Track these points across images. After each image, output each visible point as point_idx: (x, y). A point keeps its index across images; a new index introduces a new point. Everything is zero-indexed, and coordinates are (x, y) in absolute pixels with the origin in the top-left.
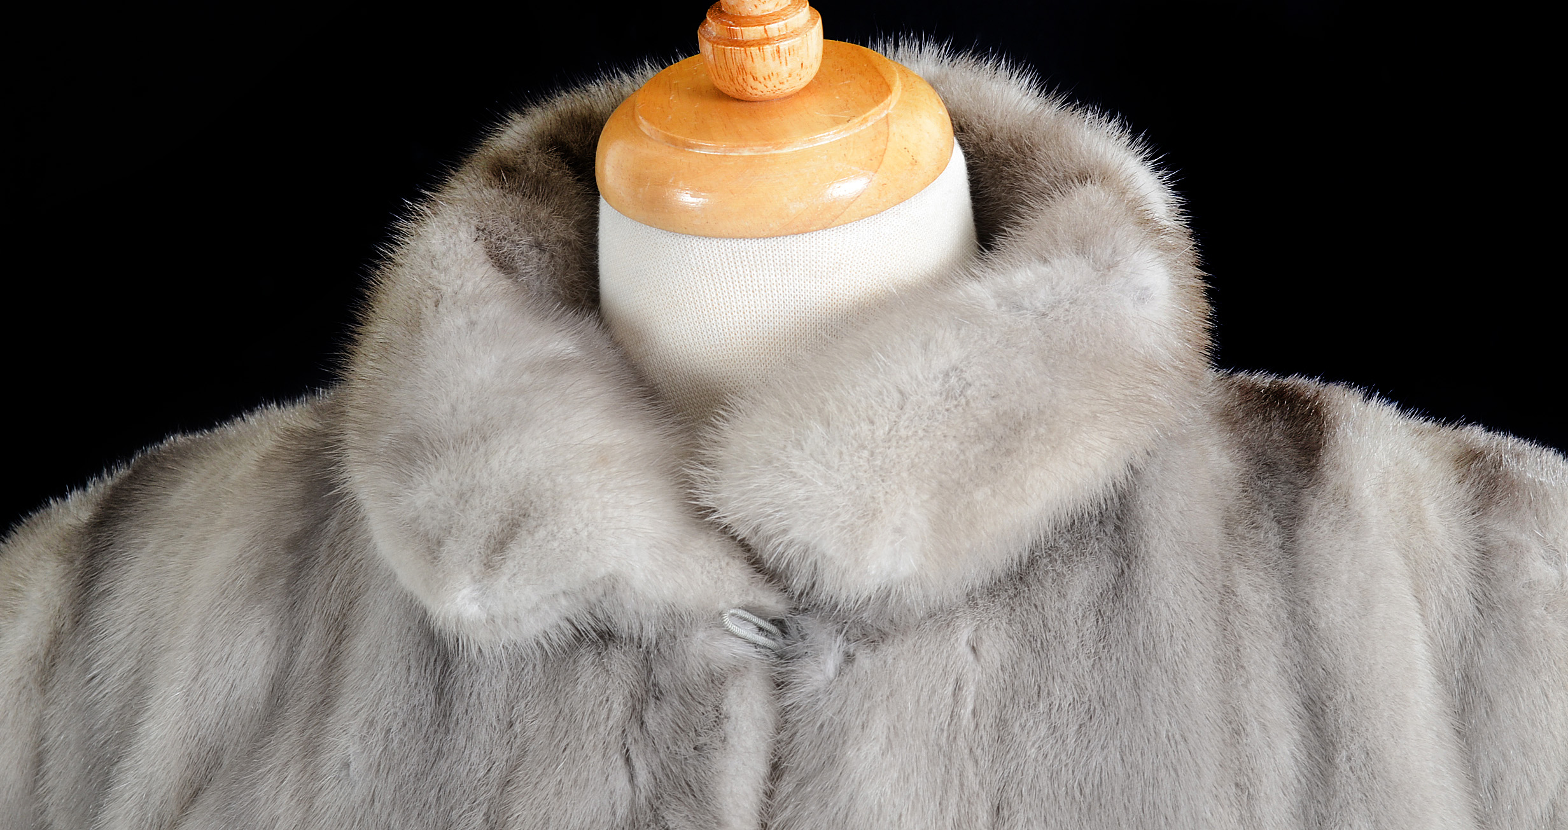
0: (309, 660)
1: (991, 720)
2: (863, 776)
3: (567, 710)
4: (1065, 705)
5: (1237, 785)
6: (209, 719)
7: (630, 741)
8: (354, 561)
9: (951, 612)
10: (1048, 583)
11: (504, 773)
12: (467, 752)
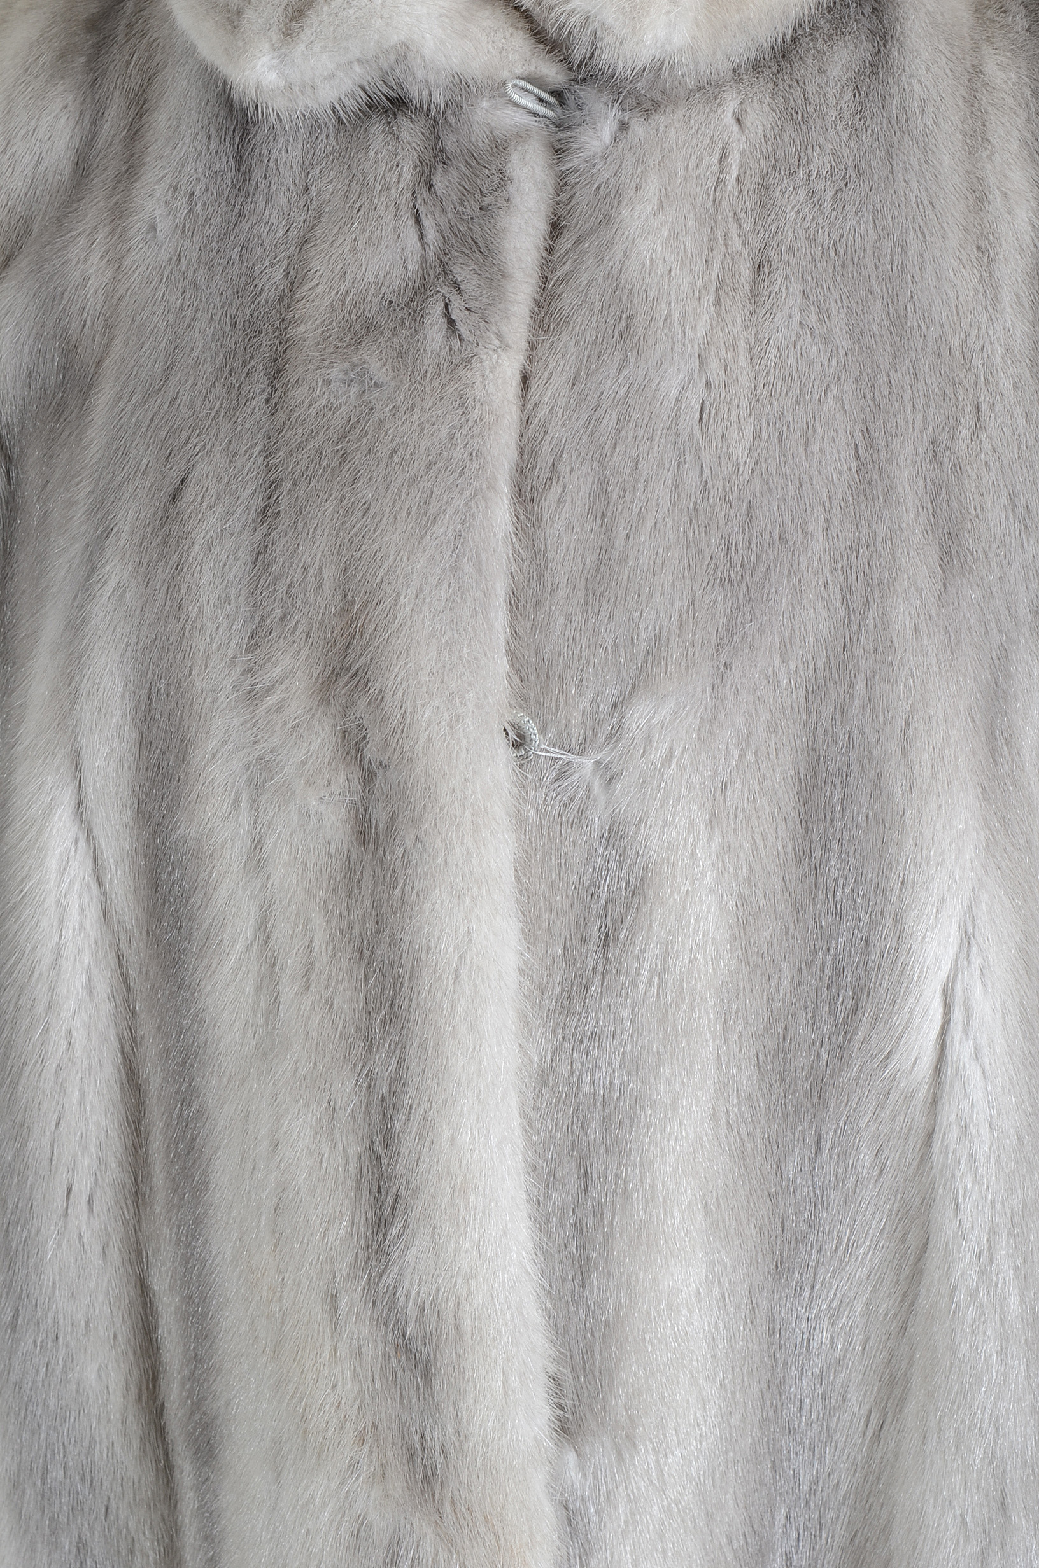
0: (112, 132)
1: (754, 186)
2: (637, 234)
3: (359, 175)
4: (823, 173)
5: (978, 248)
6: (18, 190)
7: (419, 202)
8: (152, 39)
9: (719, 86)
10: (809, 61)
11: (302, 233)
12: (267, 213)
